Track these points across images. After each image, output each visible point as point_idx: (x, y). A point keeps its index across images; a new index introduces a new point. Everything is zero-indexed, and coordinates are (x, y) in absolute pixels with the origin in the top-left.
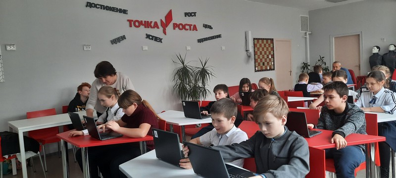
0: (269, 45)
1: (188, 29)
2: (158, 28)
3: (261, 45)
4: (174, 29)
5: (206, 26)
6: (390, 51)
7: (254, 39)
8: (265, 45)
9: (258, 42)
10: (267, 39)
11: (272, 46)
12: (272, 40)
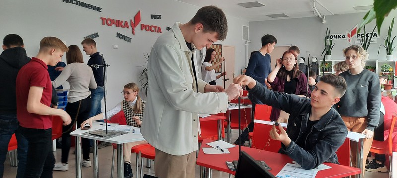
1: (153, 31)
2: (128, 27)
4: (142, 29)
6: (313, 63)
10: (217, 45)
11: (220, 51)
12: (221, 46)
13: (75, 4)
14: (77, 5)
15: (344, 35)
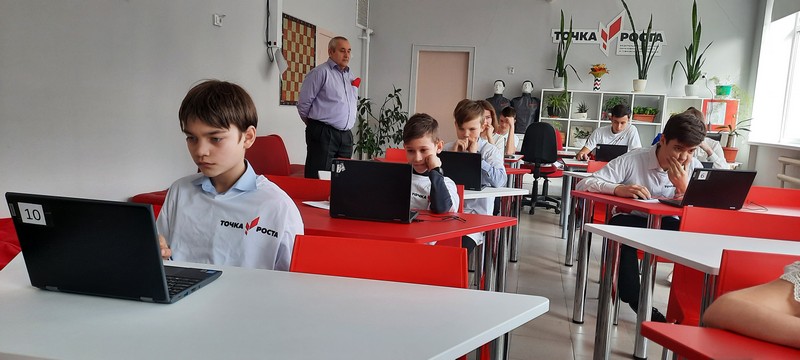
0: (309, 39)
3: (294, 36)
6: (525, 94)
7: (284, 16)
8: (301, 38)
9: (290, 26)
10: (306, 25)
11: (312, 46)
12: (314, 28)
15: (593, 34)
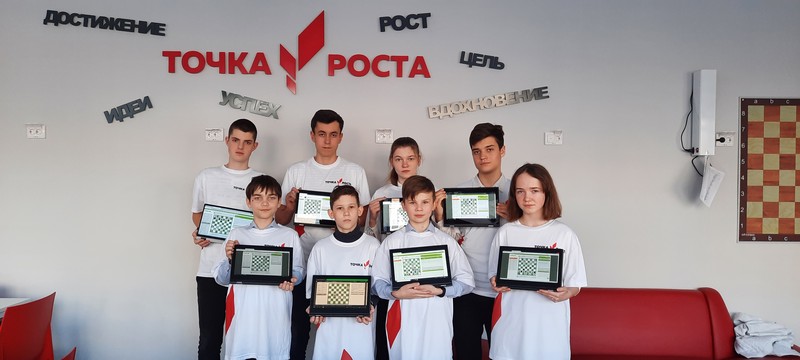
1: (386, 74)
2: (268, 72)
3: (790, 128)
4: (331, 73)
5: (472, 60)
7: (746, 103)
9: (773, 115)
13: (78, 24)
14: (86, 25)
